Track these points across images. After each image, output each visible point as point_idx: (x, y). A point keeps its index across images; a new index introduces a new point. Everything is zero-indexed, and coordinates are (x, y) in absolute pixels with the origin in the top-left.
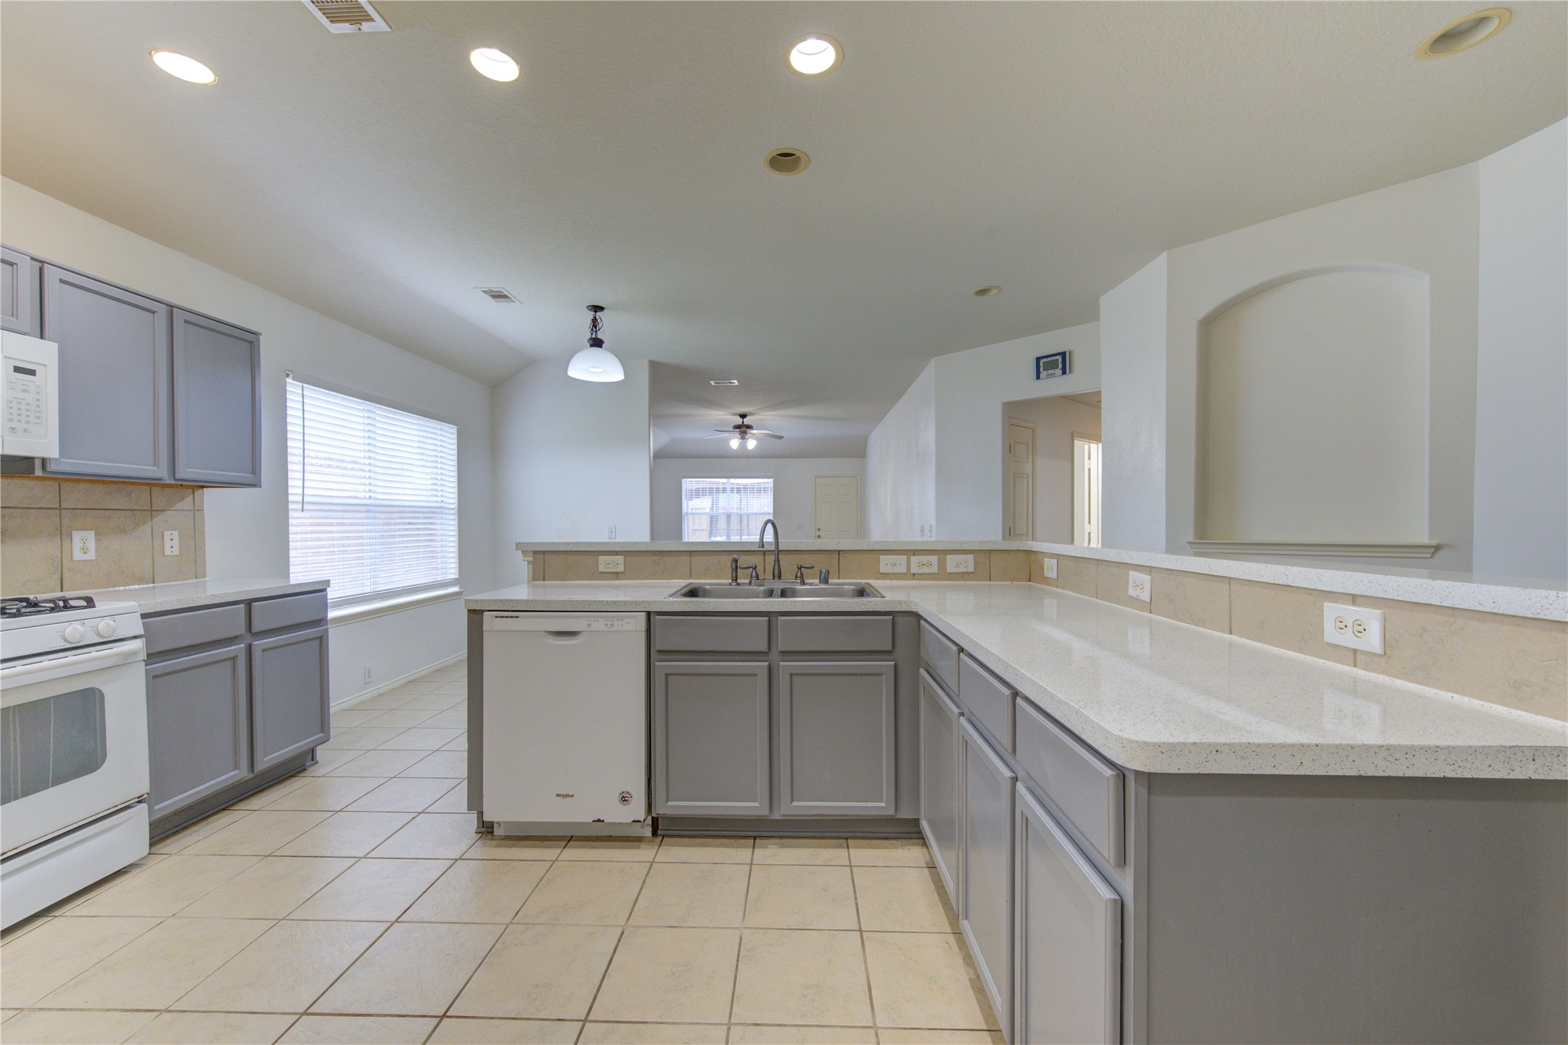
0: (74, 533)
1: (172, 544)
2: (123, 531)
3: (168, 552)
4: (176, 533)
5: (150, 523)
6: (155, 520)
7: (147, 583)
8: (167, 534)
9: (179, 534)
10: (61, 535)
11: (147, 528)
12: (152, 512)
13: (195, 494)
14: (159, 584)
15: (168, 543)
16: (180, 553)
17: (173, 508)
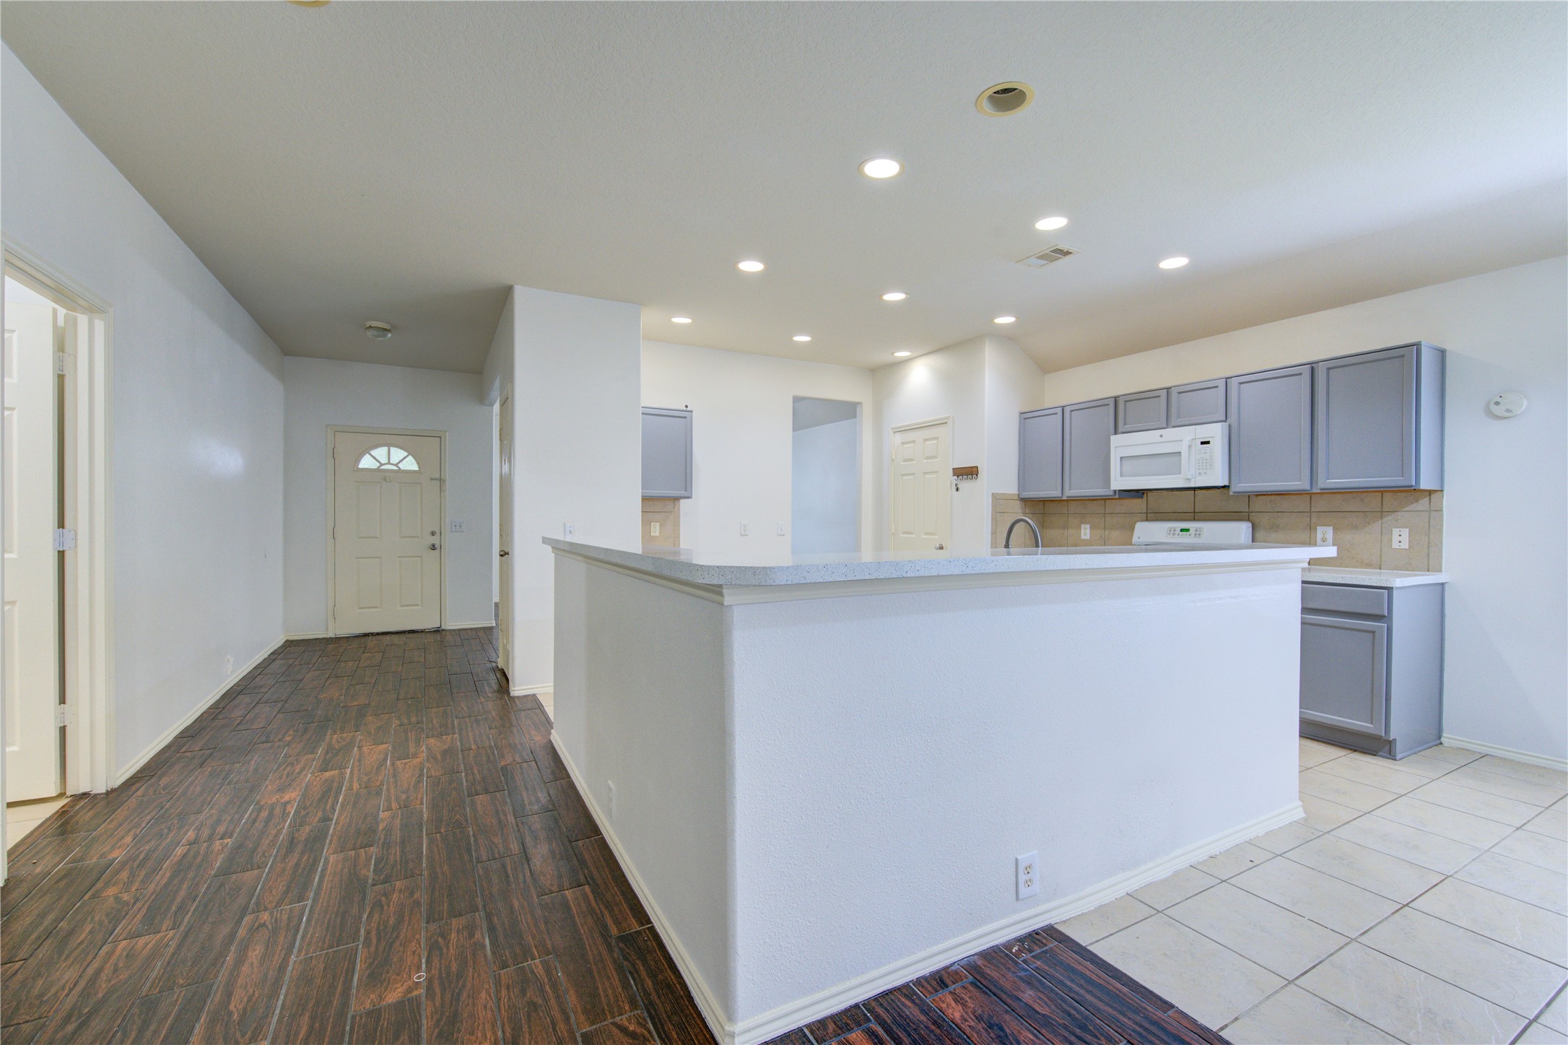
0: (1318, 527)
1: (1400, 538)
2: (1356, 527)
3: (1395, 545)
4: (1405, 532)
5: (1380, 522)
6: (1385, 519)
7: (1374, 568)
8: (1396, 532)
9: (1410, 532)
10: (1310, 529)
11: (1377, 525)
12: (1382, 514)
13: (1432, 496)
14: (1385, 571)
15: (1395, 538)
16: (1410, 547)
17: (1406, 509)
